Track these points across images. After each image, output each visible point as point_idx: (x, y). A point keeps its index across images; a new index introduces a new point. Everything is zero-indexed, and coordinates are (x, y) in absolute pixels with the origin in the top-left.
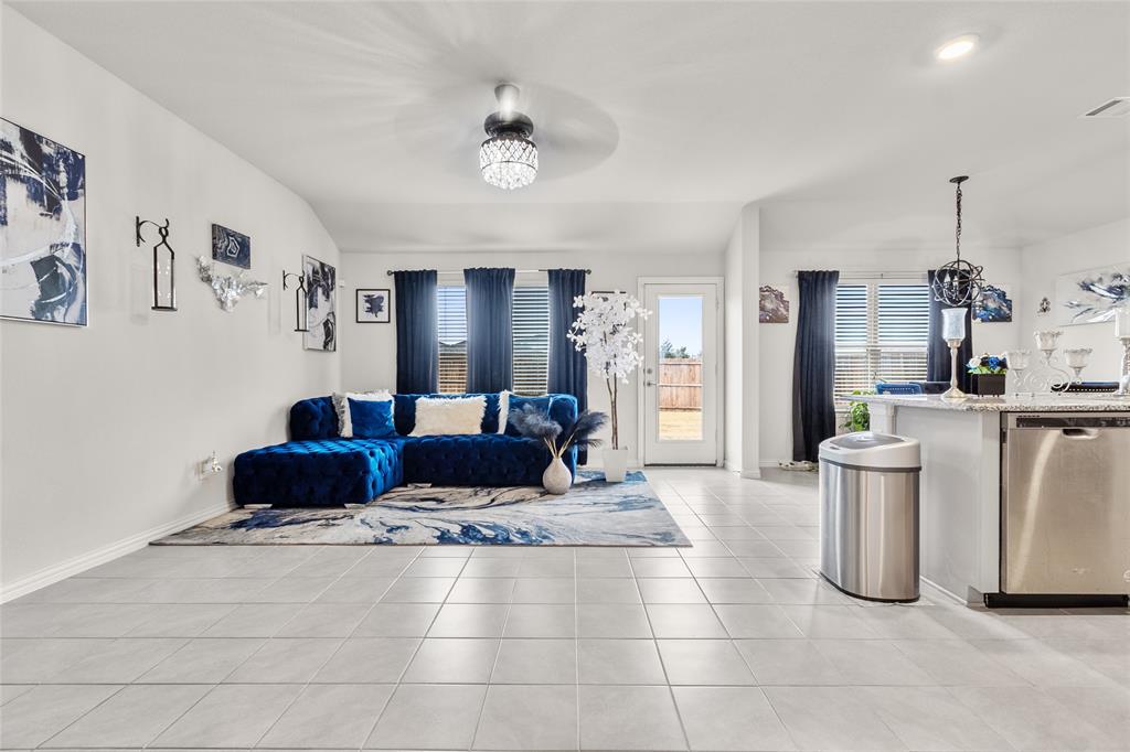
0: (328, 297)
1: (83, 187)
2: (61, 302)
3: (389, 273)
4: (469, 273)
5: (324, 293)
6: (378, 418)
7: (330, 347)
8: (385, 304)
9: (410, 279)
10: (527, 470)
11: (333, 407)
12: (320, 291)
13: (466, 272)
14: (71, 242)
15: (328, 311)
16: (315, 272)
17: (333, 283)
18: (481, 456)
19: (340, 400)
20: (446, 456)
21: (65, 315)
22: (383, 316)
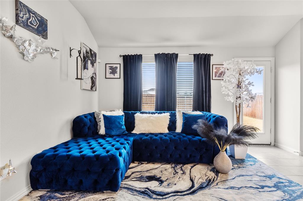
0: (93, 65)
3: (121, 56)
4: (157, 56)
5: (91, 63)
6: (118, 124)
7: (94, 89)
8: (118, 70)
9: (130, 59)
10: (201, 156)
11: (95, 118)
12: (89, 62)
13: (156, 55)
15: (93, 72)
16: (87, 52)
17: (95, 60)
18: (175, 148)
19: (98, 115)
20: (156, 147)
22: (117, 75)
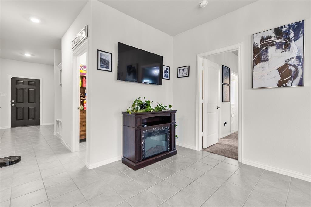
1: (303, 33)
2: (290, 79)
14: (295, 56)
21: (292, 83)
